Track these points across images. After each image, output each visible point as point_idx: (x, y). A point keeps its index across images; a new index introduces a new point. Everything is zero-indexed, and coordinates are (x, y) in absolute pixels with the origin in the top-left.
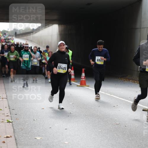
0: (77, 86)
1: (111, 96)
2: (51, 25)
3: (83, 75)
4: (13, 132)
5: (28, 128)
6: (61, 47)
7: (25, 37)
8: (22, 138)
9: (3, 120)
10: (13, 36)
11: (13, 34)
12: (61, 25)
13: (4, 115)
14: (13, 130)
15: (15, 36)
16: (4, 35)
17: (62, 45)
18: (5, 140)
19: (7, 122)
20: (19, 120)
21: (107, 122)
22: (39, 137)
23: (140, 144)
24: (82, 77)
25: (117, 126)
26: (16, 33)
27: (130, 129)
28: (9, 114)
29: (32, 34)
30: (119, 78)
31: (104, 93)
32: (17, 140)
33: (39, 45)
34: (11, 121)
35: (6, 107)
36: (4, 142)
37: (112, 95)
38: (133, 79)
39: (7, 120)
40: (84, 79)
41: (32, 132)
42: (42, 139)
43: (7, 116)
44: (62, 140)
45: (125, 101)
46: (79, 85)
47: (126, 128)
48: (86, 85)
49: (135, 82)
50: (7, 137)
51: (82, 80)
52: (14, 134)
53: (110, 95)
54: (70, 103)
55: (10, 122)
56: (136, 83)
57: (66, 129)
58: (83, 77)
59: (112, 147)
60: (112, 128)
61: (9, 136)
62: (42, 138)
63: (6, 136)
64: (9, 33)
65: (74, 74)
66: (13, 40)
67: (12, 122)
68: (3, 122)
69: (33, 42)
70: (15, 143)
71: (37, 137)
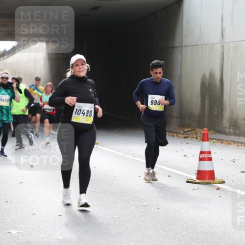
1: (134, 160)
6: (78, 68)
17: (80, 65)
21: (128, 203)
22: (15, 230)
23: (182, 238)
25: (144, 209)
27: (166, 213)
31: (123, 154)
37: (135, 158)
38: (171, 130)
41: (3, 221)
42: (20, 233)
44: (54, 234)
47: (159, 212)
49: (174, 136)
53: (133, 157)
56: (176, 138)
57: (59, 216)
59: (136, 243)
60: (136, 211)
62: (20, 231)
71: (12, 230)
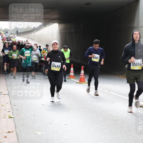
0: (76, 83)
2: (51, 24)
3: (82, 72)
4: (14, 127)
5: (29, 124)
6: (54, 46)
7: (26, 36)
8: (23, 133)
9: (4, 115)
10: (14, 34)
11: (15, 33)
12: (61, 24)
13: (5, 110)
14: (14, 125)
15: (16, 34)
16: (7, 34)
18: (6, 135)
19: (9, 118)
20: (20, 116)
21: (106, 118)
24: (81, 74)
25: (115, 122)
26: (17, 32)
27: (128, 125)
28: (11, 110)
29: (33, 32)
30: (117, 75)
31: (102, 90)
32: (18, 135)
33: (40, 43)
34: (12, 116)
35: (8, 103)
36: (6, 137)
37: (110, 92)
39: (9, 116)
40: (83, 77)
41: (33, 127)
43: (9, 112)
44: (62, 135)
45: (122, 98)
46: (78, 81)
47: (124, 124)
48: (85, 82)
50: (9, 132)
51: (81, 77)
52: (16, 129)
53: (108, 92)
54: (70, 100)
55: (11, 118)
57: (65, 124)
58: (83, 75)
60: (110, 123)
61: (10, 131)
62: (43, 133)
63: (7, 131)
64: (10, 32)
65: (73, 71)
66: (14, 39)
67: (13, 118)
68: (5, 117)
69: (34, 40)
70: (17, 138)
71: (37, 132)
